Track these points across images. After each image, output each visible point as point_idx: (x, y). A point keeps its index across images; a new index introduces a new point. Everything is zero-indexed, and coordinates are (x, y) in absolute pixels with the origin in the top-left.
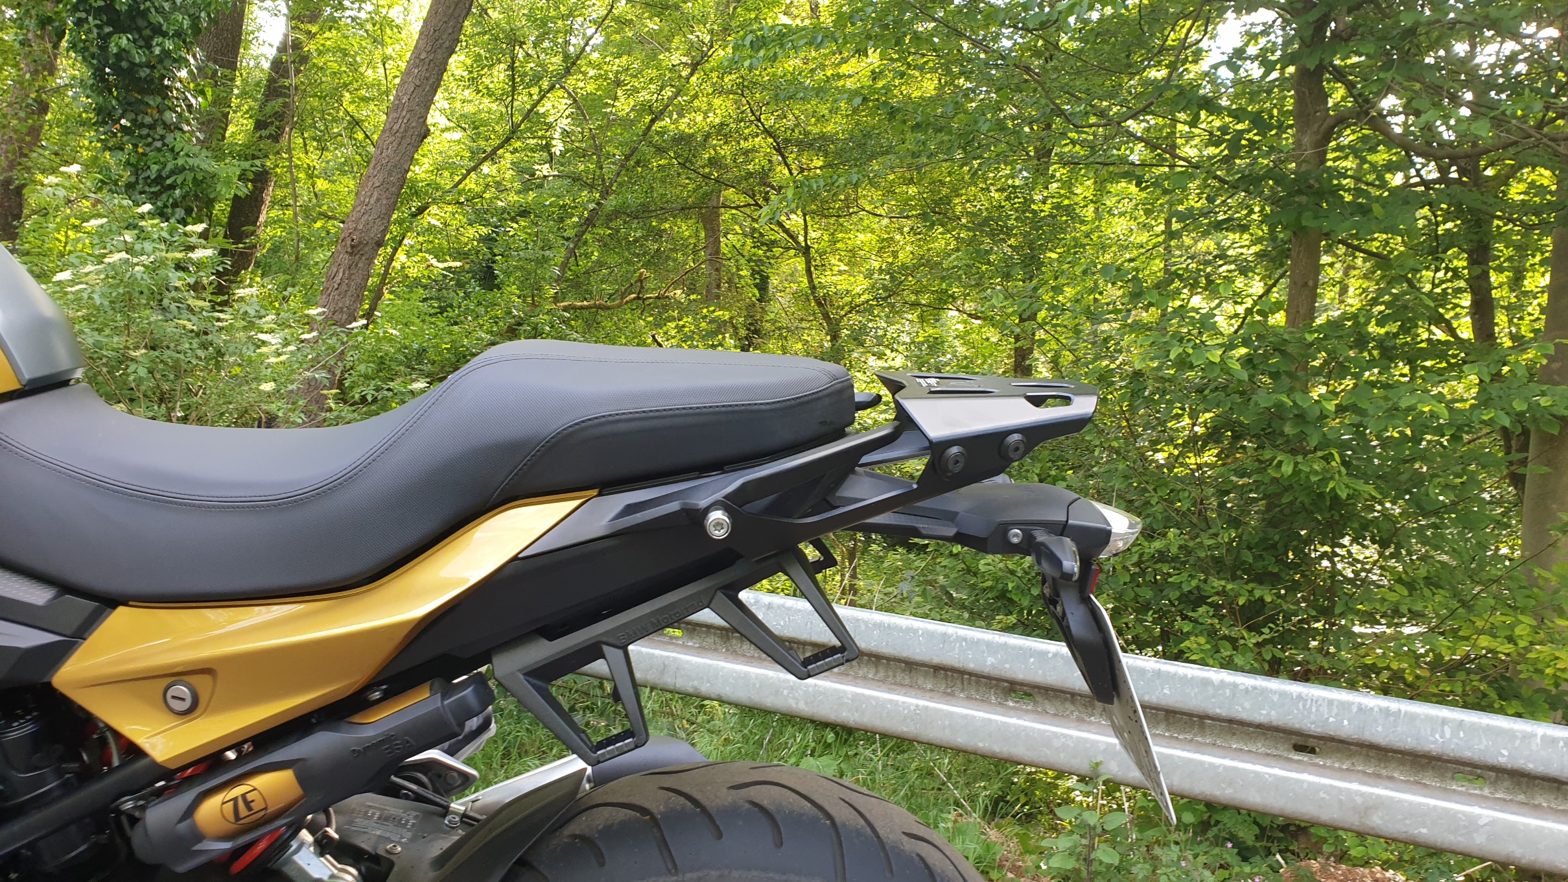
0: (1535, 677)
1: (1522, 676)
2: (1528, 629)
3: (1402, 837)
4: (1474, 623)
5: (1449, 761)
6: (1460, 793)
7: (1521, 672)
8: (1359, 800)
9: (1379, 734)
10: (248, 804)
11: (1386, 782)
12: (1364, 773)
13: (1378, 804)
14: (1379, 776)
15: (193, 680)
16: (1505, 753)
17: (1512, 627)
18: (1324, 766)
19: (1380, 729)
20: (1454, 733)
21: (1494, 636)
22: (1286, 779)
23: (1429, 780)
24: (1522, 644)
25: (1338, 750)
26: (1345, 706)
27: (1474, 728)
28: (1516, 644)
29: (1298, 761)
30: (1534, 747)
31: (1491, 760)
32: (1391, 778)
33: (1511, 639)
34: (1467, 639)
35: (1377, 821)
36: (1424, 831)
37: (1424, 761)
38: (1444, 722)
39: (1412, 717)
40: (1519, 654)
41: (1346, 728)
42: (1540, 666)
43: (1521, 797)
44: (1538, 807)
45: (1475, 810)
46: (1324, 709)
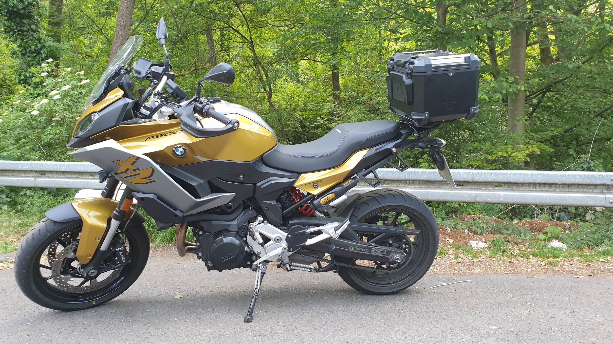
0: (513, 161)
1: (510, 161)
2: (511, 149)
3: (484, 202)
4: (497, 149)
5: (494, 183)
6: (497, 190)
7: (510, 160)
8: (474, 195)
9: (477, 179)
10: (328, 199)
11: (480, 190)
12: (474, 189)
13: (479, 195)
14: (478, 189)
15: (317, 183)
16: (506, 178)
17: (507, 149)
18: (465, 189)
19: (477, 178)
20: (494, 176)
21: (502, 152)
22: (456, 193)
23: (489, 187)
24: (509, 153)
25: (468, 184)
26: (469, 173)
27: (499, 174)
28: (508, 153)
29: (458, 189)
30: (512, 176)
31: (503, 181)
32: (481, 189)
33: (507, 152)
34: (495, 154)
35: (478, 199)
36: (489, 200)
37: (488, 184)
38: (492, 173)
39: (485, 173)
40: (509, 156)
41: (470, 179)
42: (514, 158)
43: (510, 188)
44: (514, 190)
45: (500, 193)
46: (464, 175)
